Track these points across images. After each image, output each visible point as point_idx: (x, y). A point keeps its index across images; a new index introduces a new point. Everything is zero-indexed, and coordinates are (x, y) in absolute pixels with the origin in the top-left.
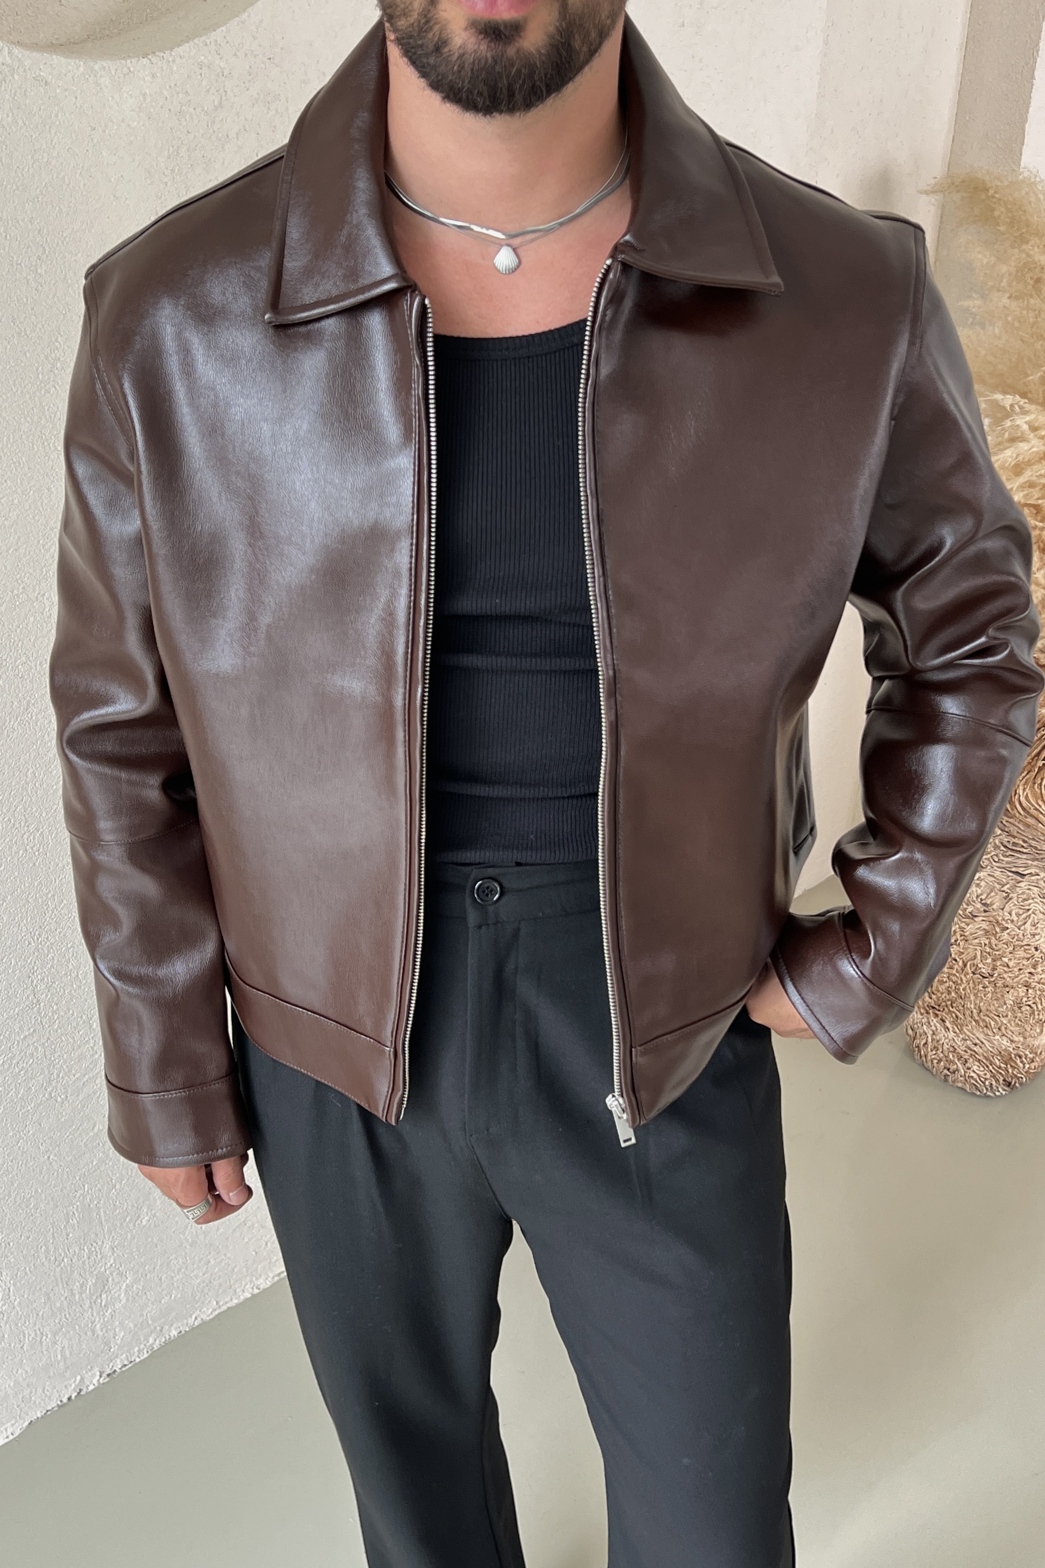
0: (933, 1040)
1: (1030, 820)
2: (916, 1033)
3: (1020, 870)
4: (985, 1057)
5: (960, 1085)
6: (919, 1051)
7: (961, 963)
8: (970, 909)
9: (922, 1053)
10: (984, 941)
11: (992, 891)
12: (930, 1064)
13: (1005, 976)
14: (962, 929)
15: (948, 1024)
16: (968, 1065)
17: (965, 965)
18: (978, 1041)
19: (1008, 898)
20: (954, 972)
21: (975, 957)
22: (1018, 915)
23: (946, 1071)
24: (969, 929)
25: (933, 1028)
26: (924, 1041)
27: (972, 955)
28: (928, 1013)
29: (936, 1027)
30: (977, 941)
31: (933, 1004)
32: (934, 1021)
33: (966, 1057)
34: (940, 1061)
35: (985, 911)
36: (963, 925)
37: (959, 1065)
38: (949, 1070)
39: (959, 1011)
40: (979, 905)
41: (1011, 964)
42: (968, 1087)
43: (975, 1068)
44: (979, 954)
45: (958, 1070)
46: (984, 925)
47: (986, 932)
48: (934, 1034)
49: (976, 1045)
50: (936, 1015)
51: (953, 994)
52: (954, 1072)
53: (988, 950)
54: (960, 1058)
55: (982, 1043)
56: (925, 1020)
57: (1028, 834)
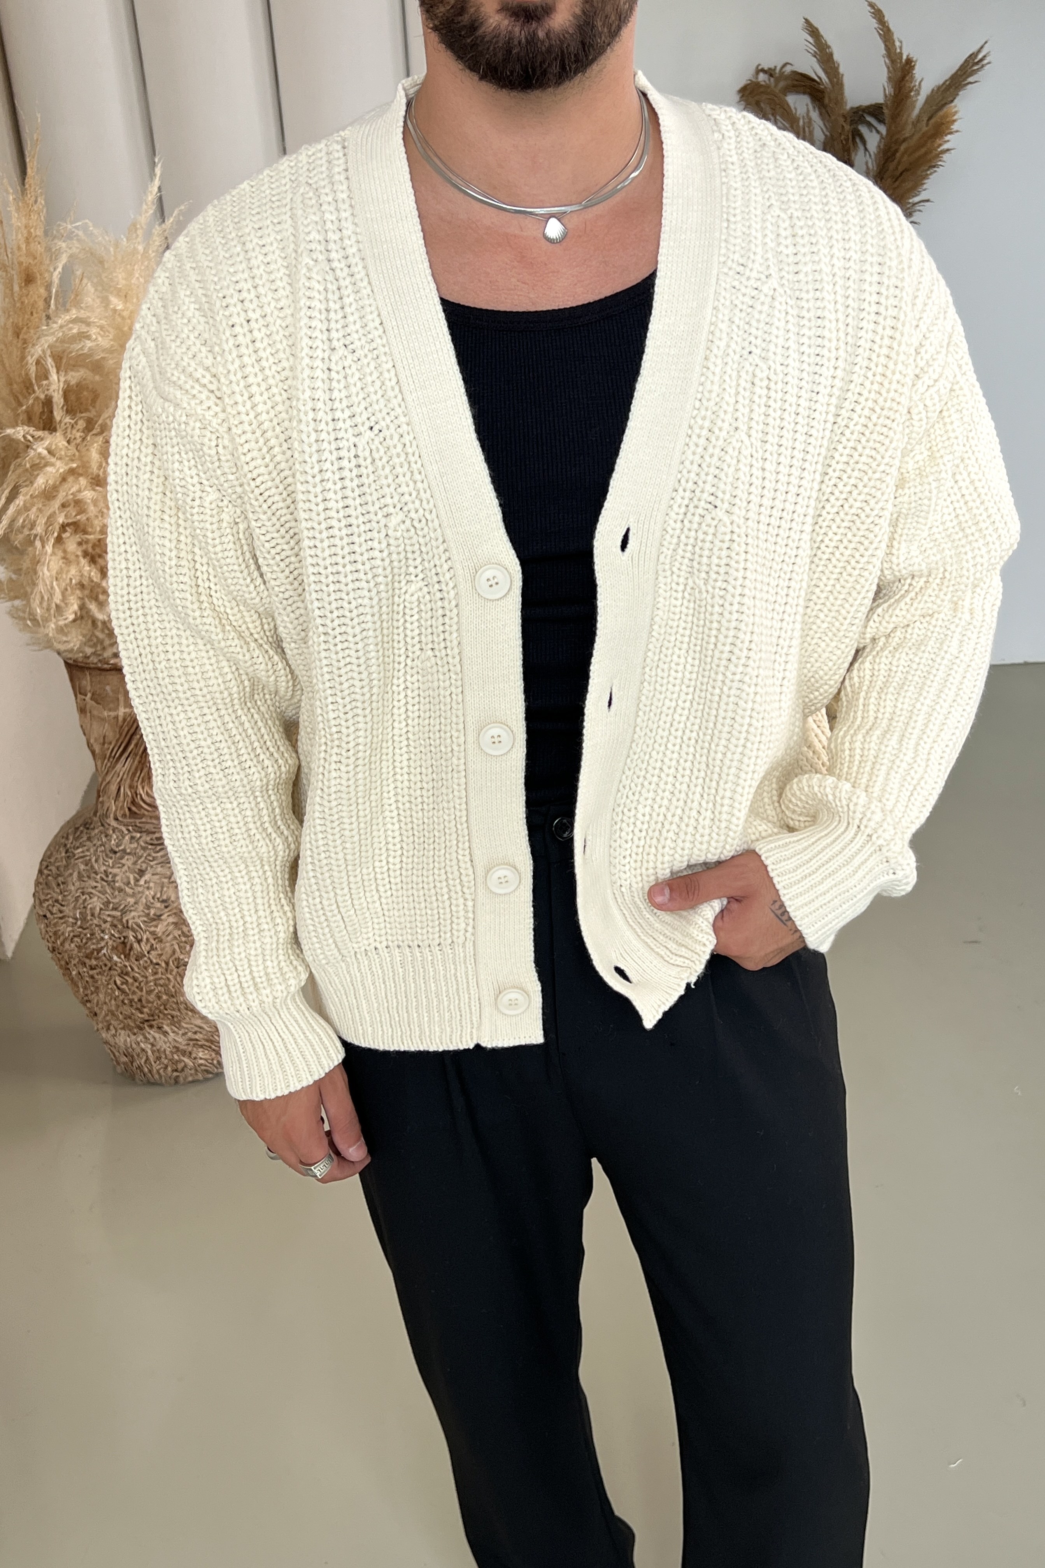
0: (153, 1052)
2: (132, 1057)
4: (207, 1041)
5: (190, 1079)
6: (142, 1071)
7: (163, 965)
8: (152, 912)
9: (146, 1070)
10: (177, 933)
11: (162, 887)
12: (157, 1076)
14: (153, 933)
15: (166, 1028)
16: (194, 1055)
17: (167, 964)
18: (196, 1029)
20: (160, 976)
21: (174, 952)
23: (175, 1074)
24: (160, 929)
25: (152, 1040)
26: (144, 1058)
27: (170, 952)
28: (141, 1029)
29: (155, 1038)
30: (171, 936)
31: (147, 1018)
32: (153, 1033)
33: (190, 1049)
34: (166, 1067)
35: (166, 907)
36: (152, 929)
37: (186, 1060)
38: (176, 1071)
39: (174, 1010)
40: (158, 905)
42: (200, 1076)
43: (200, 1055)
44: (176, 947)
45: (186, 1066)
46: (171, 920)
47: (175, 924)
48: (153, 1045)
49: (195, 1033)
50: (151, 1027)
51: (165, 997)
52: (183, 1070)
53: (183, 939)
54: (184, 1053)
55: (200, 1027)
56: (140, 1038)
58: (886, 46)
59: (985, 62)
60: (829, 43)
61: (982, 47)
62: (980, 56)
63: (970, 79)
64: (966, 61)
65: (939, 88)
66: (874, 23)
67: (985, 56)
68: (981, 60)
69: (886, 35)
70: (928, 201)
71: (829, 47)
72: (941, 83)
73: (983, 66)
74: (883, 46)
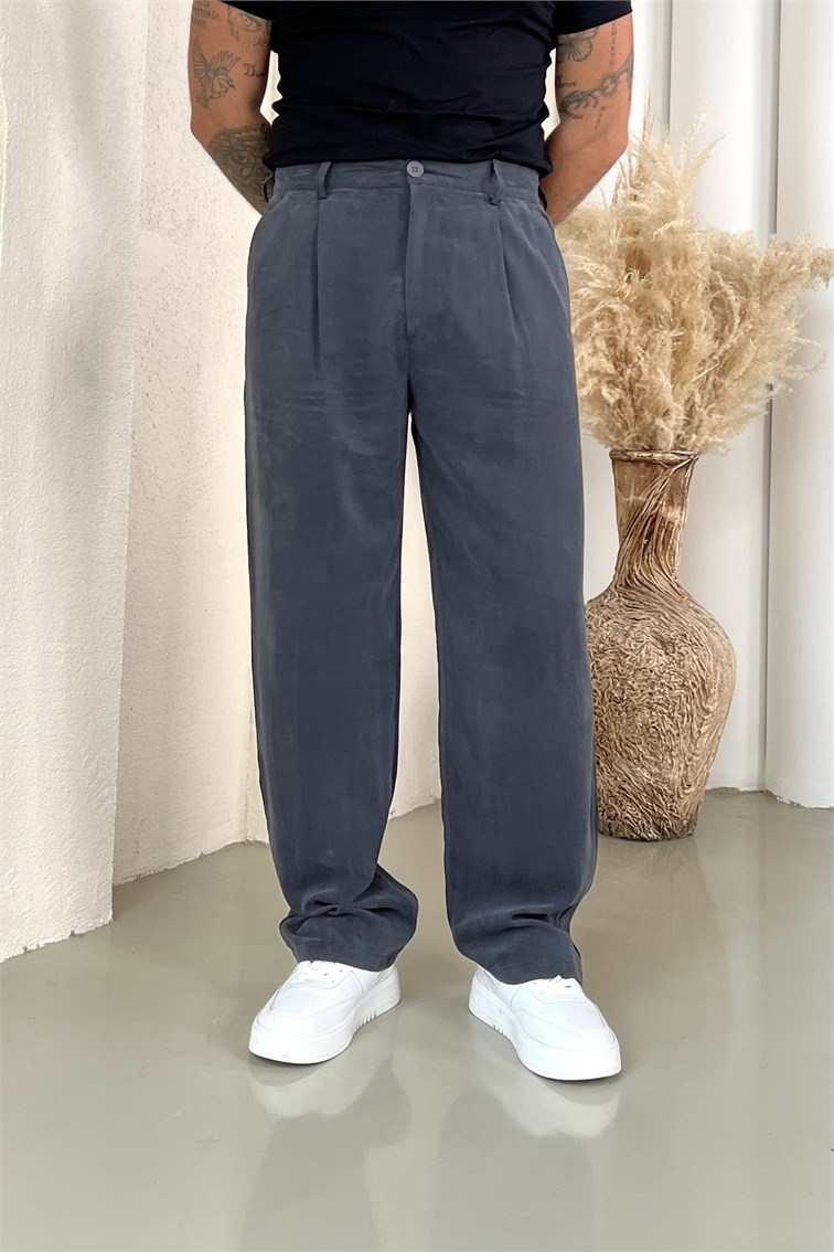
1: (644, 589)
3: (637, 617)
4: (634, 795)
10: (613, 668)
13: (632, 698)
16: (623, 807)
18: (625, 777)
19: (627, 635)
21: (609, 685)
22: (635, 646)
23: (609, 821)
24: (602, 662)
27: (606, 684)
30: (608, 670)
33: (621, 799)
35: (612, 646)
37: (617, 809)
38: (610, 818)
40: (608, 643)
41: (635, 686)
42: (626, 832)
43: (628, 808)
44: (611, 681)
45: (616, 815)
46: (612, 656)
47: (614, 661)
52: (614, 819)
57: (643, 598)
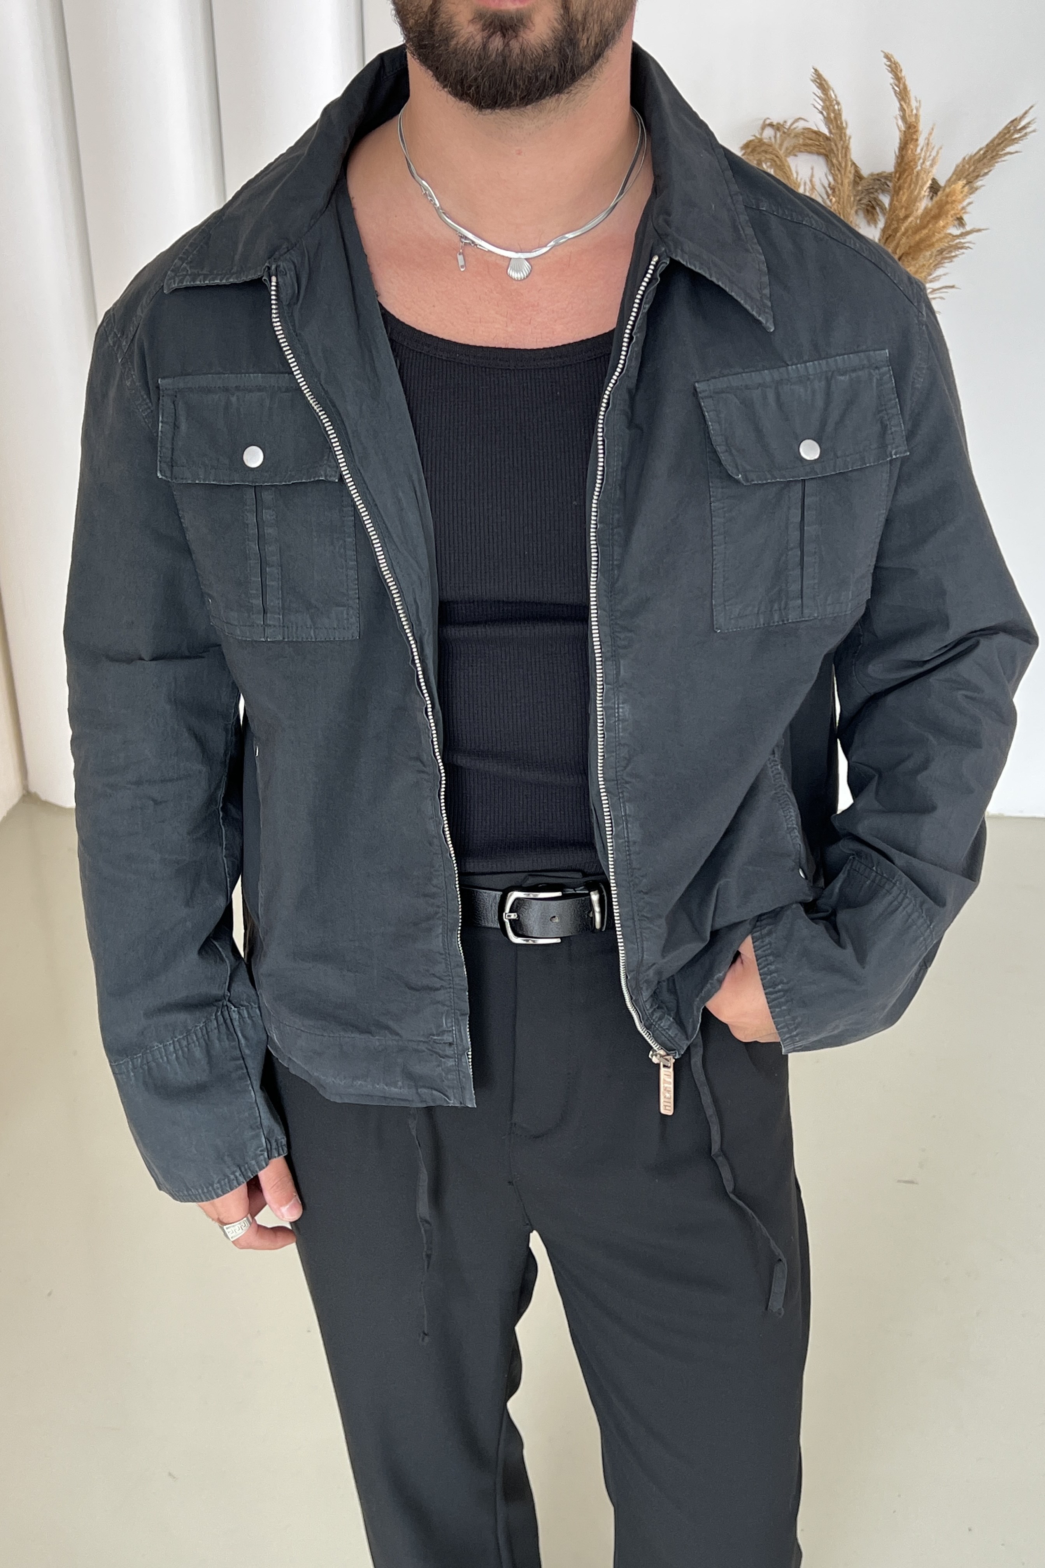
58: (901, 105)
59: (1028, 130)
60: (839, 99)
61: (1026, 113)
62: (1023, 123)
63: (1008, 150)
64: (1007, 128)
65: (971, 158)
66: (889, 78)
67: (1029, 123)
68: (1024, 128)
69: (903, 94)
70: (953, 287)
71: (838, 104)
72: (975, 152)
73: (1026, 134)
74: (898, 105)
